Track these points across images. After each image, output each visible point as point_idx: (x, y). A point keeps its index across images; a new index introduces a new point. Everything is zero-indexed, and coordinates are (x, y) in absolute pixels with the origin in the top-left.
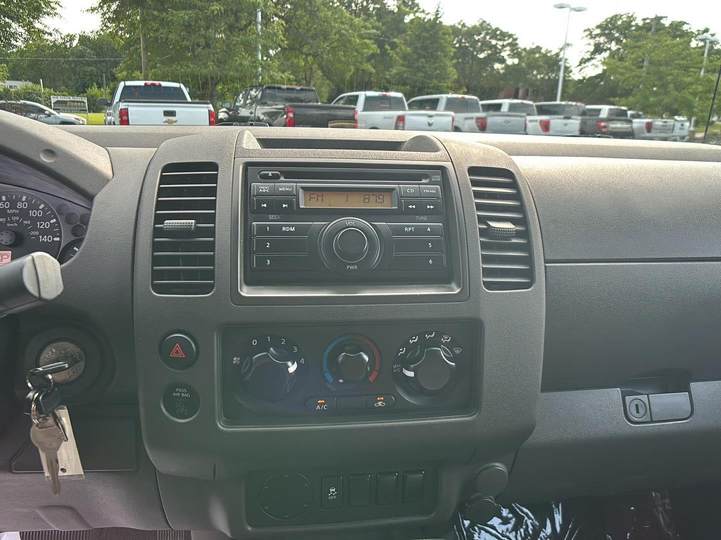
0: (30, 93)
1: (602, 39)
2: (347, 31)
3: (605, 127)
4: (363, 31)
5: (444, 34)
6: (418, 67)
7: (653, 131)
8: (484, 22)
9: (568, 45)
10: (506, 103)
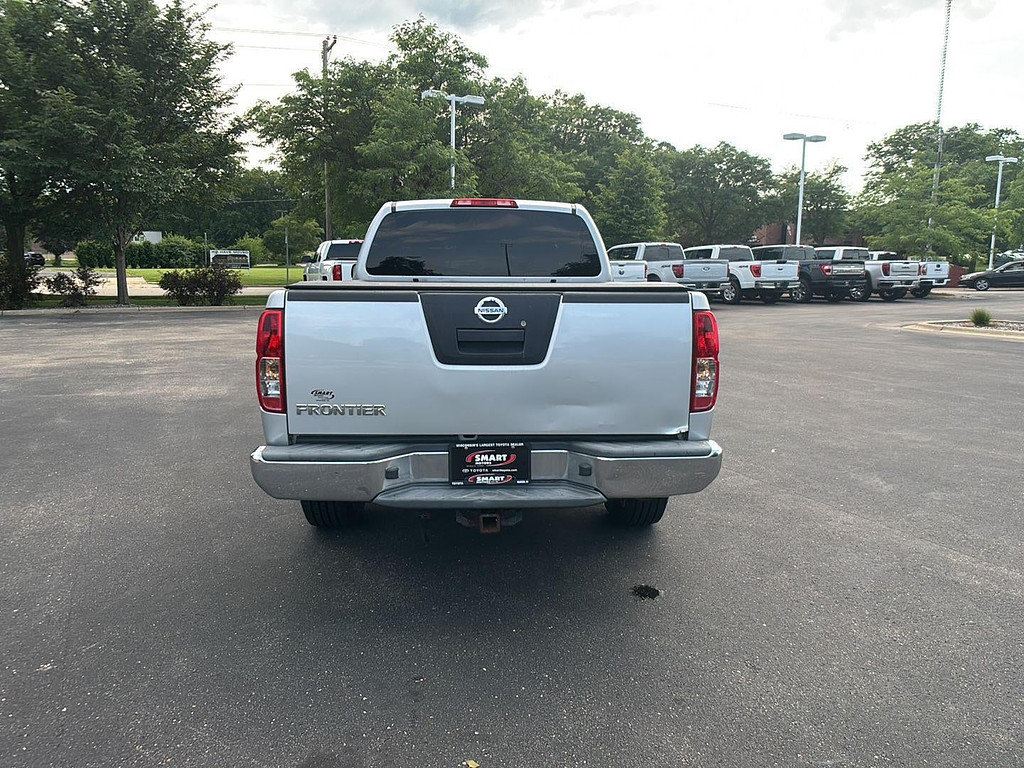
0: (172, 247)
1: (894, 158)
2: (546, 175)
3: (829, 270)
4: (566, 174)
5: (651, 177)
6: (622, 214)
7: (891, 273)
8: (727, 145)
9: (840, 168)
10: (716, 249)
